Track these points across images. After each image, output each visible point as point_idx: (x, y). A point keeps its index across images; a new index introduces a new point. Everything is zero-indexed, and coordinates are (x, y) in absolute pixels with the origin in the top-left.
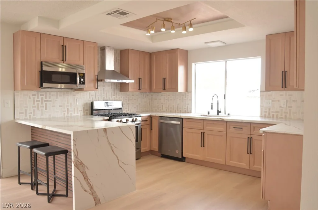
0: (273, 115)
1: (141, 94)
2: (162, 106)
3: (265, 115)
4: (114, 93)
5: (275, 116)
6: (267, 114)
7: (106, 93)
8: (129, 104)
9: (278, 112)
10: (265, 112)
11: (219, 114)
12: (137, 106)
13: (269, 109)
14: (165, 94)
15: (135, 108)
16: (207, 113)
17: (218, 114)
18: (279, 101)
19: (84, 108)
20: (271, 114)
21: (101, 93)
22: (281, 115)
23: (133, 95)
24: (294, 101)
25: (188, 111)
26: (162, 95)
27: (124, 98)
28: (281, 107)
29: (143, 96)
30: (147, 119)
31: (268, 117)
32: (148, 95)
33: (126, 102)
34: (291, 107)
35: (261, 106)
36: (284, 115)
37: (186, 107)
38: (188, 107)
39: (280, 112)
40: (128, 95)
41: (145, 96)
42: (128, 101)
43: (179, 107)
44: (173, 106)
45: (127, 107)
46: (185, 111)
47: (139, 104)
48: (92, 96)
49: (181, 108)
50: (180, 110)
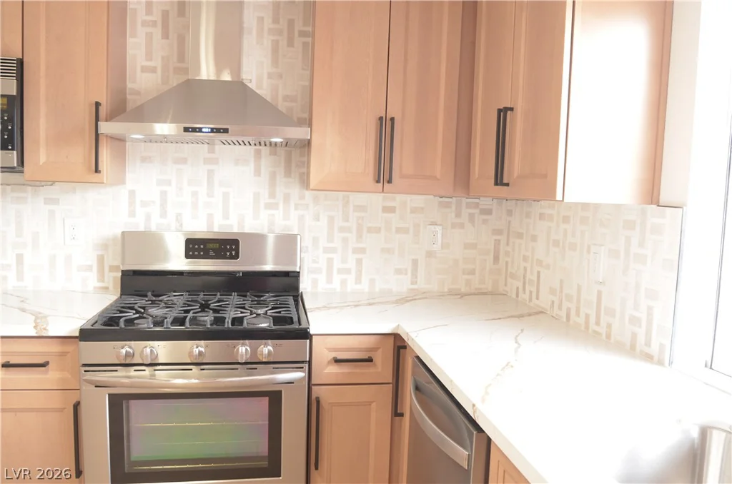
1: (447, 205)
4: (272, 195)
7: (226, 196)
8: (363, 251)
12: (415, 262)
15: (398, 271)
19: (101, 260)
21: (195, 194)
23: (390, 210)
27: (331, 219)
29: (458, 215)
30: (374, 349)
32: (489, 212)
33: (345, 240)
40: (360, 208)
41: (471, 217)
42: (359, 236)
45: (351, 264)
47: (430, 254)
48: (144, 204)
49: (612, 312)
50: (609, 326)
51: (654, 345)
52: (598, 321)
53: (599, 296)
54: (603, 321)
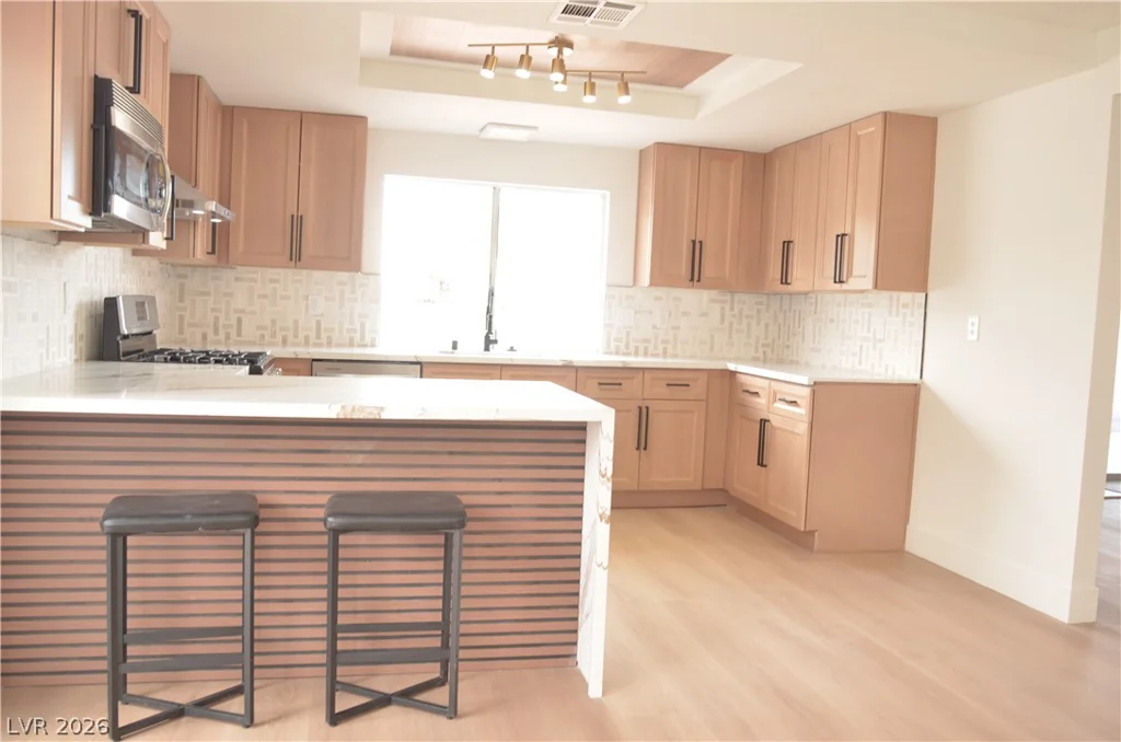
0: (637, 348)
2: (239, 321)
3: (617, 347)
5: (641, 351)
6: (622, 345)
9: (647, 341)
10: (616, 340)
13: (628, 333)
14: (254, 276)
17: (487, 349)
18: (651, 313)
20: (632, 346)
22: (656, 347)
24: (685, 314)
25: (363, 337)
26: (237, 279)
28: (654, 327)
31: (624, 354)
34: (677, 328)
35: (606, 325)
36: (661, 347)
37: (358, 326)
38: (363, 325)
39: (653, 341)
43: (323, 326)
44: (296, 322)
46: (351, 339)
49: (332, 330)
50: (329, 338)
51: (368, 339)
52: (318, 337)
53: (318, 323)
54: (324, 335)
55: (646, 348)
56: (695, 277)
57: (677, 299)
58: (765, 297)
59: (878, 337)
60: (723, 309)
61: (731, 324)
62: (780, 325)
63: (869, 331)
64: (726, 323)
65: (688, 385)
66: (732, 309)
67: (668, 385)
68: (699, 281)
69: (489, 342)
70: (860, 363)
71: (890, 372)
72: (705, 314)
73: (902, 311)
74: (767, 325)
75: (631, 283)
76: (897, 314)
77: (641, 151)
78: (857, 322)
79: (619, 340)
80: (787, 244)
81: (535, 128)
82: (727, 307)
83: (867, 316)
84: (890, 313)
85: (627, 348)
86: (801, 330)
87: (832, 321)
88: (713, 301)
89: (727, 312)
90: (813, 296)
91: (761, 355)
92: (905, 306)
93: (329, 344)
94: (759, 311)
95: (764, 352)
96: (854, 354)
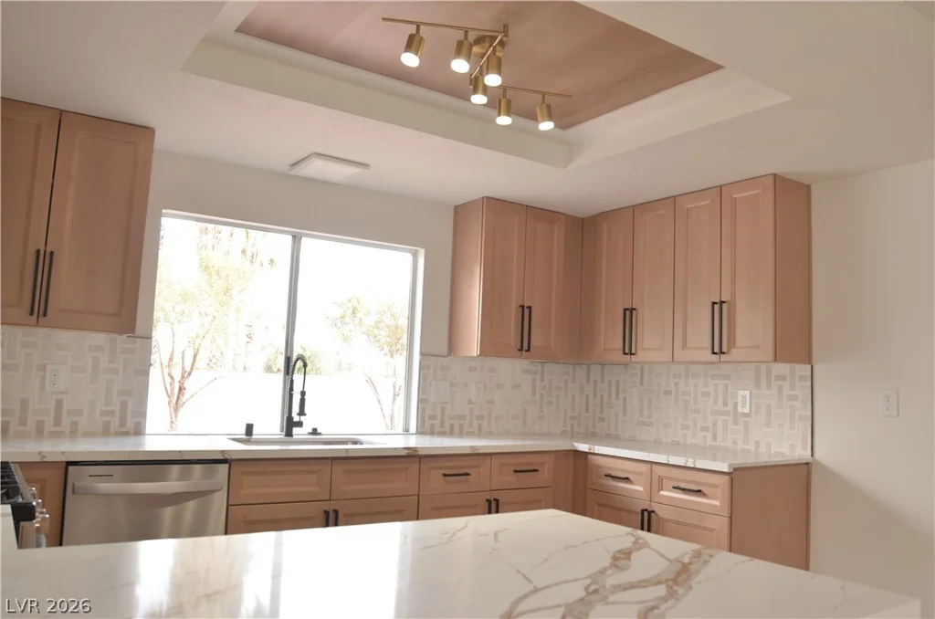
0: (452, 426)
3: (433, 426)
5: (456, 429)
6: (437, 423)
9: (462, 417)
10: (430, 418)
11: (296, 430)
13: (443, 409)
16: (243, 430)
17: (289, 434)
18: (466, 385)
20: (447, 423)
22: (471, 425)
24: (499, 386)
25: (123, 425)
28: (470, 402)
31: (440, 434)
34: (492, 402)
35: (421, 400)
36: (476, 424)
37: (116, 407)
38: (124, 405)
39: (468, 418)
43: (66, 407)
49: (80, 413)
50: (75, 424)
51: (130, 424)
52: (58, 422)
53: (59, 403)
54: (66, 421)
55: (461, 426)
56: (524, 347)
57: (492, 370)
58: (571, 366)
59: (740, 409)
60: (534, 380)
61: (542, 395)
62: (588, 397)
63: (725, 404)
64: (538, 395)
65: (537, 471)
66: (542, 380)
67: (515, 471)
68: (528, 350)
69: (290, 425)
70: (715, 437)
71: (763, 449)
72: (517, 386)
73: (775, 384)
74: (573, 397)
75: (445, 351)
76: (769, 387)
77: (456, 208)
78: (706, 394)
79: (432, 417)
80: (629, 313)
81: (365, 165)
82: (538, 377)
83: (721, 388)
84: (758, 385)
85: (442, 426)
86: (621, 402)
87: (667, 393)
88: (526, 371)
89: (538, 383)
90: (638, 366)
91: (568, 428)
92: (781, 378)
93: (74, 433)
94: (566, 381)
95: (572, 425)
96: (705, 429)
